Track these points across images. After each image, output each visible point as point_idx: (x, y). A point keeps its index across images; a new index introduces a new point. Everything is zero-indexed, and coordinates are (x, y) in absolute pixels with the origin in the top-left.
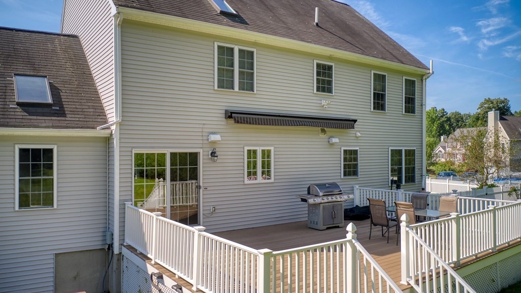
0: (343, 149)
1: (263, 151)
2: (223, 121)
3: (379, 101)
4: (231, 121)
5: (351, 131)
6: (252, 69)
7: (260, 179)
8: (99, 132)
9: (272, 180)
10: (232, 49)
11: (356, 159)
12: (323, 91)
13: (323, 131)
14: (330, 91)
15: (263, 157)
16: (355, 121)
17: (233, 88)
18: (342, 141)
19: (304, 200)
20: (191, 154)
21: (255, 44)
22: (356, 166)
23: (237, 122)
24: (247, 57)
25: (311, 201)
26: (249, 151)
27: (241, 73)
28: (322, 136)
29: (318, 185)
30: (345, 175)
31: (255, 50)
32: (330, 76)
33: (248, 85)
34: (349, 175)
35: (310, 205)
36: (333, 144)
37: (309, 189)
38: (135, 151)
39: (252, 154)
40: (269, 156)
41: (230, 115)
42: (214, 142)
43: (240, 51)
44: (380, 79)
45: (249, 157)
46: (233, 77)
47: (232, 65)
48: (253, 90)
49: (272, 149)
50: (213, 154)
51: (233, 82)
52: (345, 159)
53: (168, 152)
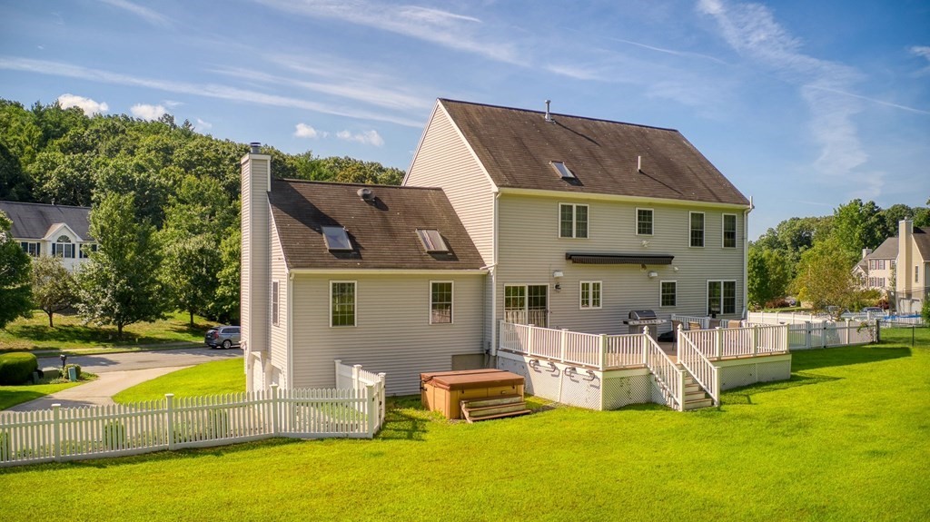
0: (661, 281)
1: (594, 284)
2: (564, 262)
3: (697, 239)
4: (571, 262)
5: (669, 266)
6: (586, 220)
7: (591, 307)
8: (481, 271)
9: (601, 308)
10: (571, 207)
11: (674, 291)
12: (644, 232)
13: (644, 267)
14: (650, 232)
15: (594, 289)
16: (673, 257)
17: (571, 236)
18: (660, 276)
19: (626, 323)
20: (541, 286)
21: (588, 201)
22: (673, 297)
23: (574, 262)
24: (582, 211)
25: (631, 323)
26: (583, 284)
27: (577, 224)
28: (643, 271)
29: (637, 312)
30: (663, 304)
31: (588, 205)
32: (650, 219)
33: (583, 233)
34: (668, 304)
35: (631, 326)
36: (652, 278)
37: (630, 315)
38: (506, 285)
39: (585, 287)
40: (598, 288)
41: (569, 257)
42: (558, 278)
43: (577, 207)
44: (698, 218)
45: (583, 289)
46: (571, 227)
47: (571, 219)
48: (586, 236)
49: (601, 282)
50: (557, 287)
51: (571, 232)
52: (663, 291)
53: (526, 286)
